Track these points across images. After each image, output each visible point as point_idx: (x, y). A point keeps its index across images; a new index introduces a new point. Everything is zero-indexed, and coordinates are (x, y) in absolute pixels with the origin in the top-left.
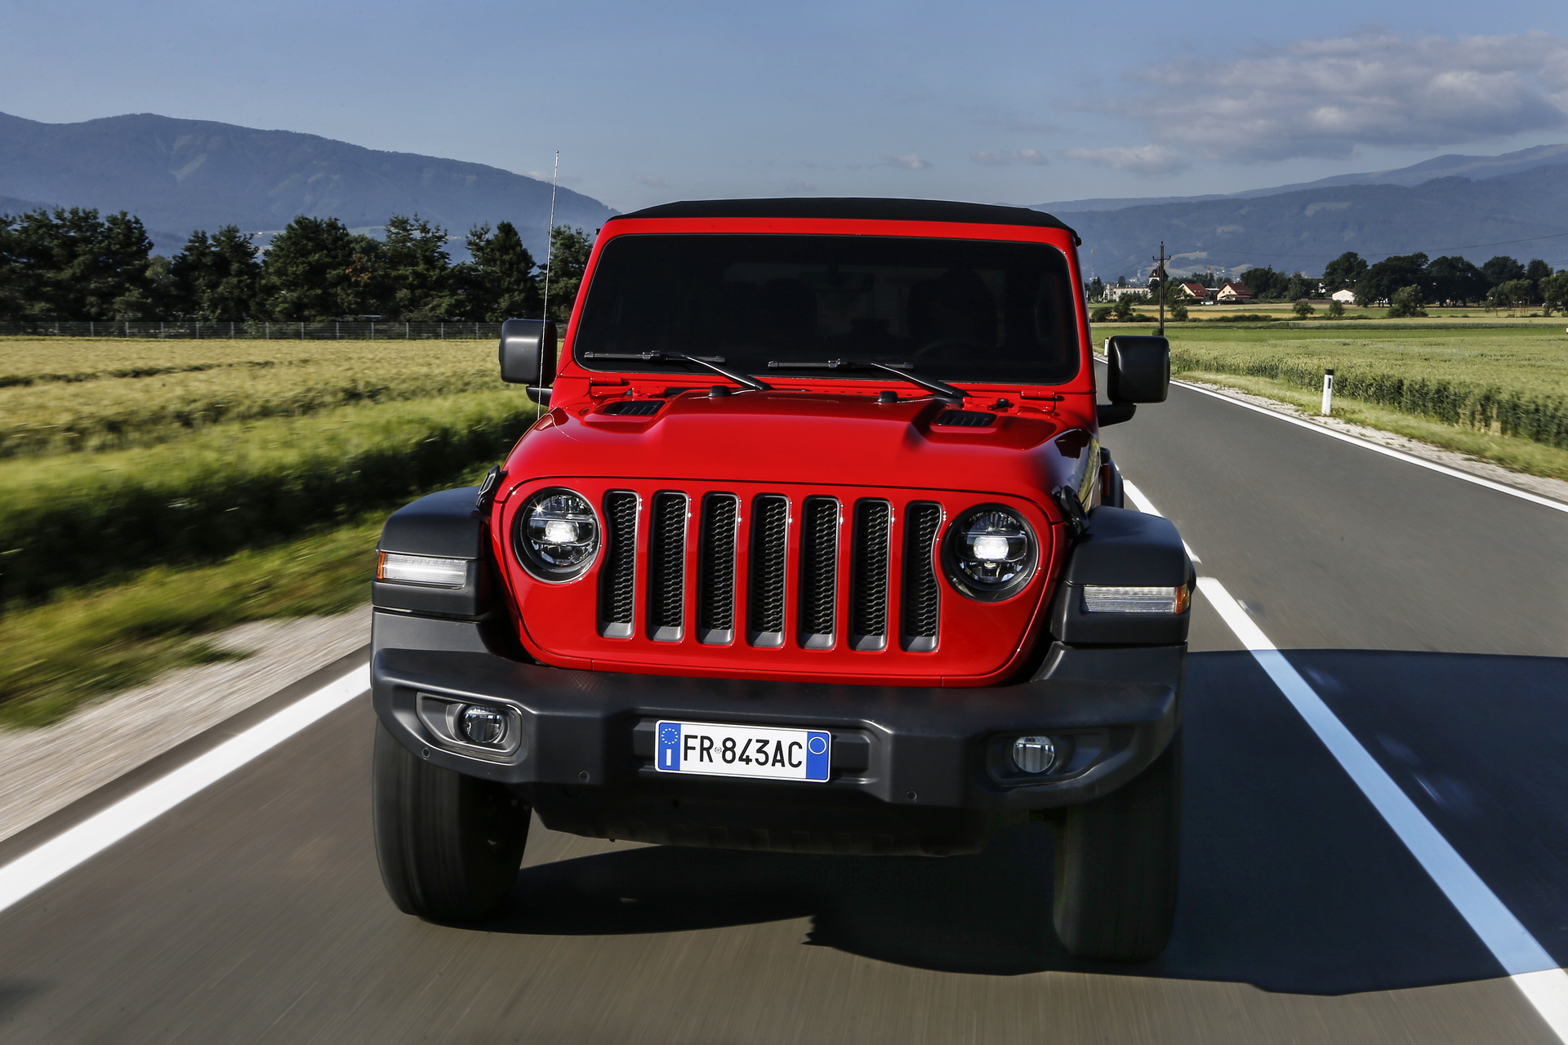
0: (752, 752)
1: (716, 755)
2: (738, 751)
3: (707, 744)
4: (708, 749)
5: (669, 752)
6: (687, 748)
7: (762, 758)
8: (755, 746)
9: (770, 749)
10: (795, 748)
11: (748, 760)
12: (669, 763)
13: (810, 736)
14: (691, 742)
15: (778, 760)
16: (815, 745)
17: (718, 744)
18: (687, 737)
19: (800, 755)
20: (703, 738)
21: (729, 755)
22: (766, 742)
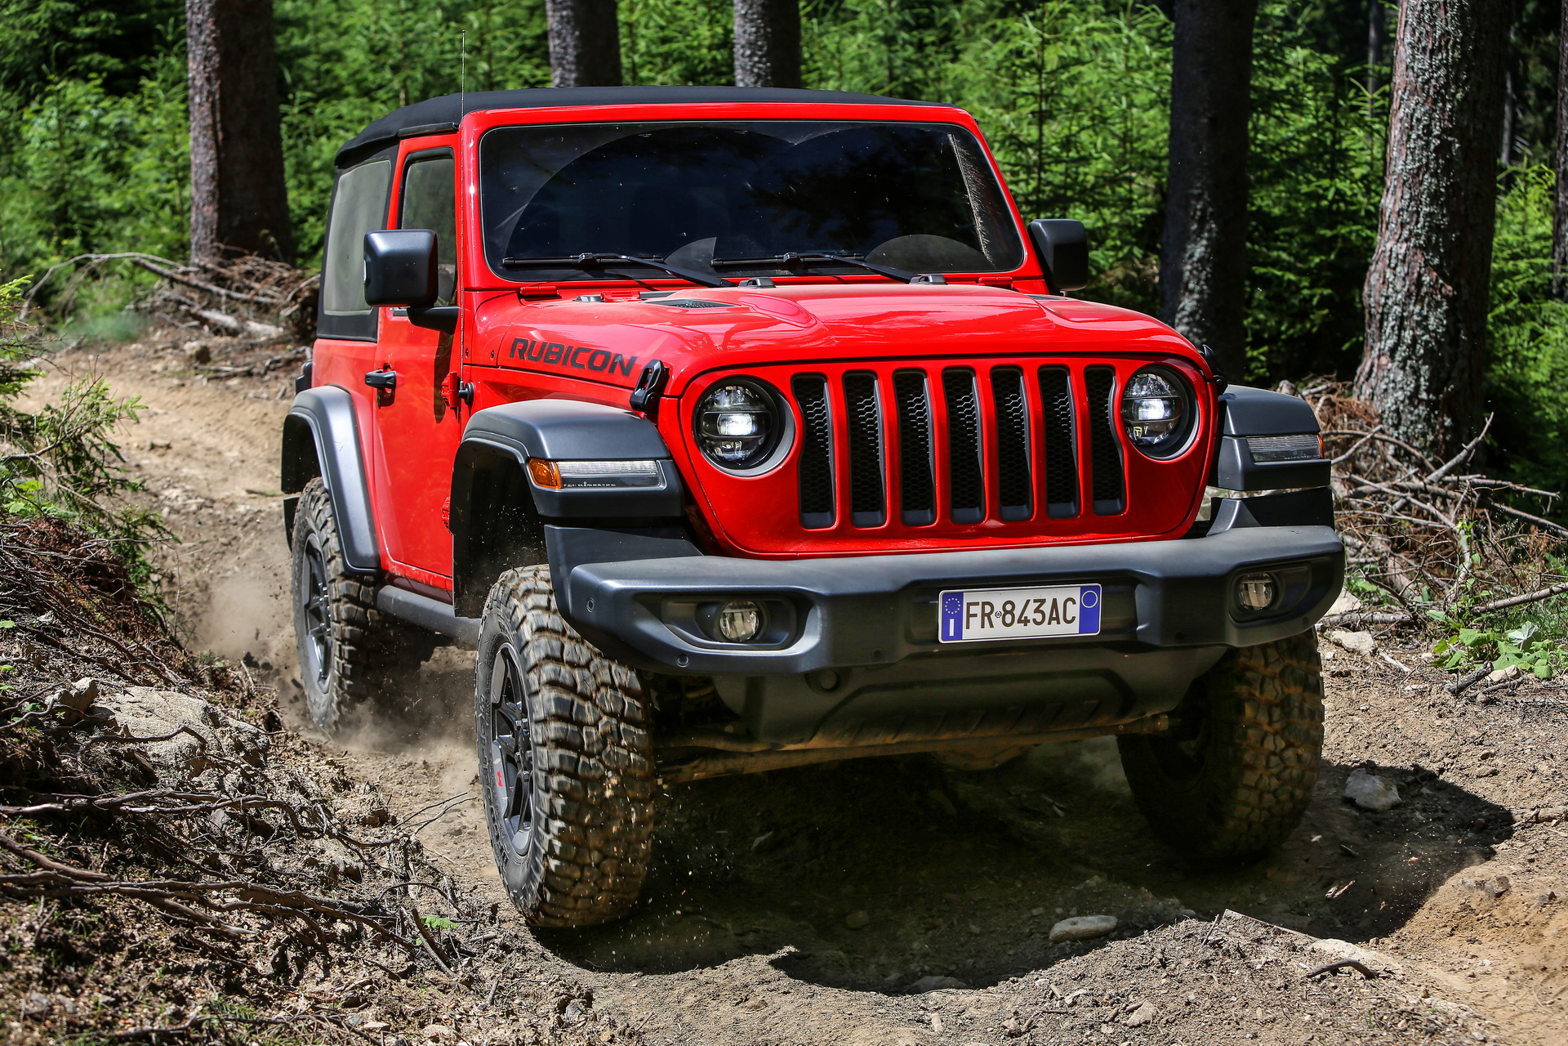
0: (1030, 613)
1: (997, 621)
2: (1017, 613)
3: (988, 609)
4: (989, 615)
5: (952, 621)
6: (969, 615)
7: (1039, 617)
8: (1033, 606)
9: (1046, 608)
10: (1069, 603)
11: (1026, 622)
12: (952, 634)
13: (1083, 590)
14: (973, 609)
15: (1055, 618)
16: (1088, 599)
17: (998, 608)
18: (969, 605)
19: (1074, 611)
20: (984, 604)
21: (1008, 618)
22: (1043, 602)
